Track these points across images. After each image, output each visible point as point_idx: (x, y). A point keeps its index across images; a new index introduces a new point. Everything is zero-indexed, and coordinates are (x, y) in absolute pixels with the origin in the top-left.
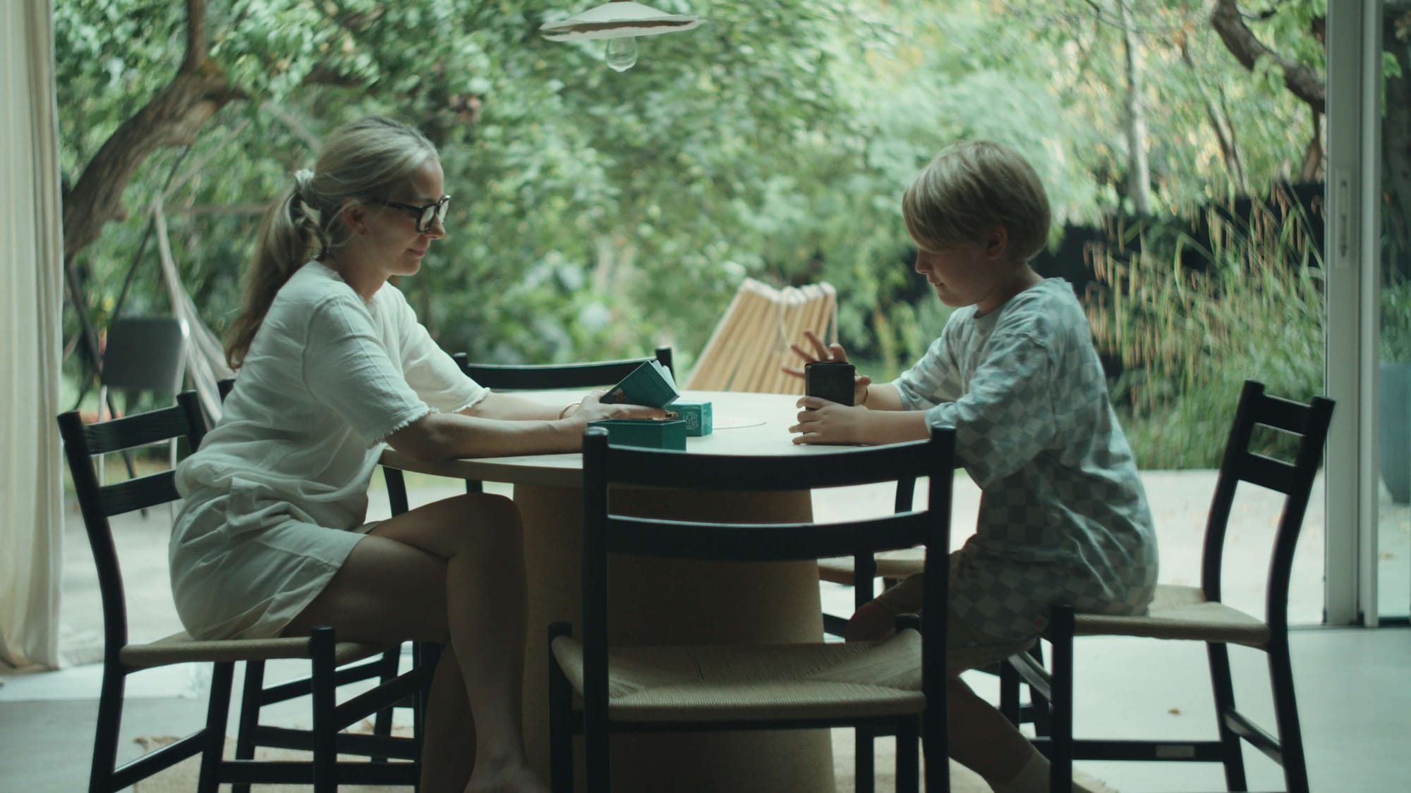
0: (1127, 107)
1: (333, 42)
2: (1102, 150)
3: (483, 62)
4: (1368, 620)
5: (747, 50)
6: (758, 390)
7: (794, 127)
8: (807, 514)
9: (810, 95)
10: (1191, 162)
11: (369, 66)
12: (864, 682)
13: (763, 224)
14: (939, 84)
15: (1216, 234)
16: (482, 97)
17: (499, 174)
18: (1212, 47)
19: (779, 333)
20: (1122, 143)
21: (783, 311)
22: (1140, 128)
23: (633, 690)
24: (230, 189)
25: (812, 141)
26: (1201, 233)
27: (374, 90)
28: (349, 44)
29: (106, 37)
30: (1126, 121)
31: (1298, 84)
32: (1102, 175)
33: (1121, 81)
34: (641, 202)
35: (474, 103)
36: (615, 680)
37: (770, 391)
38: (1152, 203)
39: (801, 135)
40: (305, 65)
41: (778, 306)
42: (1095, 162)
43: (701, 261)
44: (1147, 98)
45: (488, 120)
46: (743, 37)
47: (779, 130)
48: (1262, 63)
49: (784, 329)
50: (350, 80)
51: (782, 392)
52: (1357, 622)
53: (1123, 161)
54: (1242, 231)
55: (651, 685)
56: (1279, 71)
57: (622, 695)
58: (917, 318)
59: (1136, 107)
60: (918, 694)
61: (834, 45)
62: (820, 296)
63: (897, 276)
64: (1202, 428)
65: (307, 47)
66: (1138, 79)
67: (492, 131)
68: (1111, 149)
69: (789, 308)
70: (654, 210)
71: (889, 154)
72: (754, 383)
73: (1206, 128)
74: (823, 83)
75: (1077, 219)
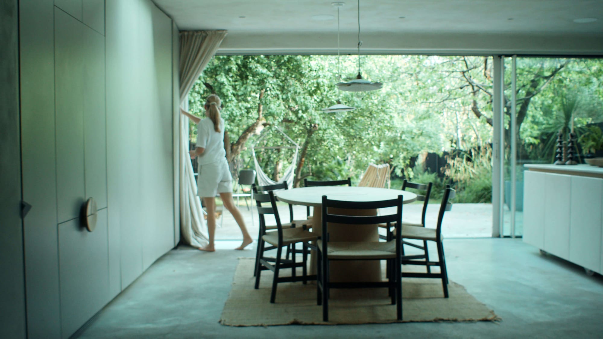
0: (457, 127)
1: (287, 113)
2: (452, 136)
3: (318, 117)
4: (502, 236)
5: (375, 115)
6: (373, 187)
7: (385, 131)
8: (376, 213)
9: (388, 125)
10: (470, 139)
11: (295, 118)
12: (384, 250)
13: (380, 151)
14: (417, 122)
15: (473, 154)
16: (318, 125)
17: (324, 140)
18: (472, 115)
19: (377, 174)
20: (455, 135)
21: (378, 169)
22: (459, 131)
23: (333, 252)
24: (271, 144)
25: (388, 134)
26: (470, 153)
27: (296, 123)
28: (291, 113)
29: (241, 113)
30: (457, 129)
31: (489, 121)
32: (452, 141)
33: (455, 122)
34: (354, 146)
35: (317, 126)
36: (329, 249)
37: (375, 187)
38: (462, 148)
39: (387, 132)
40: (282, 118)
41: (377, 168)
42: (451, 139)
43: (366, 159)
44: (461, 125)
45: (320, 129)
46: (374, 113)
47: (382, 132)
48: (481, 117)
49: (378, 173)
50: (291, 121)
51: (378, 187)
52: (499, 236)
53: (456, 138)
54: (478, 153)
55: (337, 251)
56: (485, 119)
57: (330, 253)
58: (413, 170)
59: (459, 127)
60: (395, 254)
61: (395, 115)
62: (386, 166)
63: (408, 162)
64: (470, 194)
65: (282, 114)
66: (458, 122)
67: (320, 132)
68: (454, 136)
69: (380, 169)
70: (357, 148)
71: (406, 137)
72: (372, 185)
73: (473, 132)
74: (391, 122)
75: (446, 151)
